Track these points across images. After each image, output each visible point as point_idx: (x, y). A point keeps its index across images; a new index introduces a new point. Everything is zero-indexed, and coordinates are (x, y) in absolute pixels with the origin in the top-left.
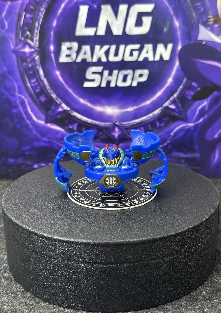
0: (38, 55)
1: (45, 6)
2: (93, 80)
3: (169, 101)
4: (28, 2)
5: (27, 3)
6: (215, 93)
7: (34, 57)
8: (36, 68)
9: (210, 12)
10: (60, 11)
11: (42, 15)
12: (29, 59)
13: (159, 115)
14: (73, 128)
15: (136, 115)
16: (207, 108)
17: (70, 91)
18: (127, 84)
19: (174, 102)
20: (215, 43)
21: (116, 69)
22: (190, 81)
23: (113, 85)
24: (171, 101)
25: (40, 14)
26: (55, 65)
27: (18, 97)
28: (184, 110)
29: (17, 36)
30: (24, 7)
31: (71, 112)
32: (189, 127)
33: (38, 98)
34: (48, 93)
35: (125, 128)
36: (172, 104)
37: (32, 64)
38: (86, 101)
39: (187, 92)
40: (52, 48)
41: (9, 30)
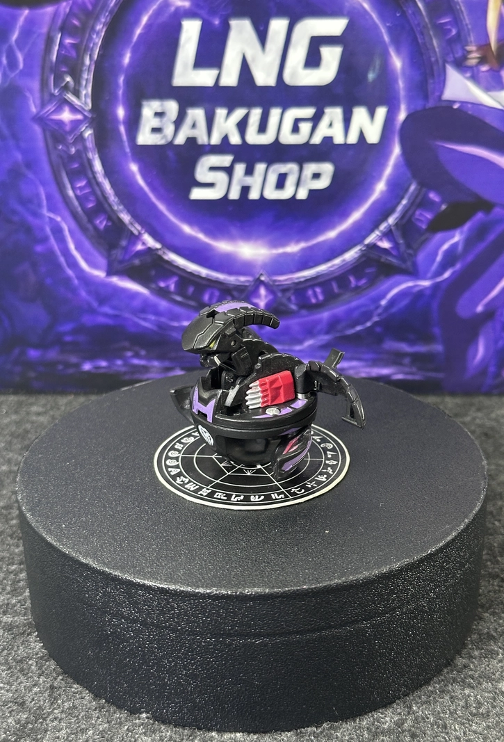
0: (91, 128)
1: (106, 19)
2: (211, 185)
3: (376, 234)
4: (68, 10)
5: (65, 12)
6: (480, 216)
7: (82, 132)
8: (86, 155)
9: (472, 38)
10: (138, 31)
11: (98, 41)
12: (70, 136)
13: (354, 263)
14: (168, 287)
15: (306, 261)
16: (460, 248)
17: (162, 207)
18: (286, 194)
19: (388, 235)
20: (481, 107)
21: (261, 160)
22: (424, 190)
23: (254, 195)
24: (381, 231)
25: (95, 36)
26: (128, 150)
27: (47, 220)
28: (410, 251)
29: (44, 84)
30: (59, 22)
31: (164, 253)
32: (421, 288)
33: (91, 221)
34: (112, 210)
35: (281, 288)
36: (384, 239)
37: (78, 147)
38: (196, 229)
39: (418, 213)
40: (121, 112)
41: (27, 73)
